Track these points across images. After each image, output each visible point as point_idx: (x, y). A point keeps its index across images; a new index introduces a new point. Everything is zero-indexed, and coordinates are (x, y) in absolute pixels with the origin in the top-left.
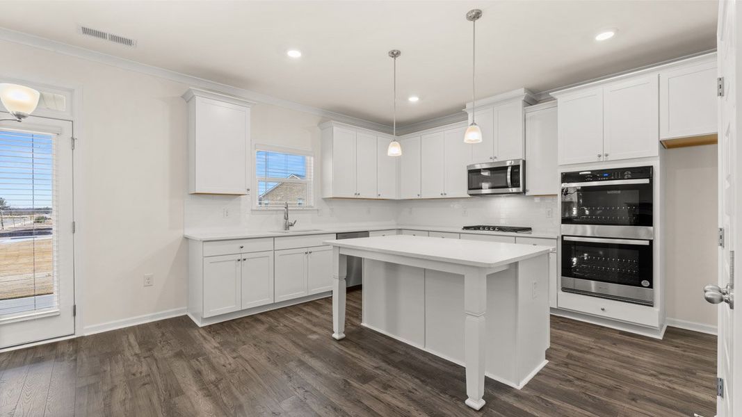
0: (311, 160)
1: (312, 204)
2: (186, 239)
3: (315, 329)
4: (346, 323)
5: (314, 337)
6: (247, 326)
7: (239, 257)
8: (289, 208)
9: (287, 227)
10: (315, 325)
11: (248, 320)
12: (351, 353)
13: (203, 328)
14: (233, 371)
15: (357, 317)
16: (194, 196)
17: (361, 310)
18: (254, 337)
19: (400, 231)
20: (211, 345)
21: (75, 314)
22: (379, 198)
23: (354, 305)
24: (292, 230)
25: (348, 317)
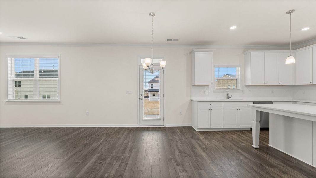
0: (239, 69)
1: (240, 88)
2: (191, 100)
3: (243, 141)
4: (259, 143)
5: (243, 144)
6: (213, 134)
7: (210, 108)
8: (229, 90)
9: (228, 98)
10: (243, 140)
11: (213, 132)
12: (263, 155)
13: (198, 131)
14: (211, 147)
15: (266, 142)
16: (194, 86)
17: (269, 139)
18: (217, 139)
19: (295, 102)
20: (202, 137)
21: (164, 120)
22: (279, 84)
23: (264, 136)
24: (230, 99)
25: (261, 140)
